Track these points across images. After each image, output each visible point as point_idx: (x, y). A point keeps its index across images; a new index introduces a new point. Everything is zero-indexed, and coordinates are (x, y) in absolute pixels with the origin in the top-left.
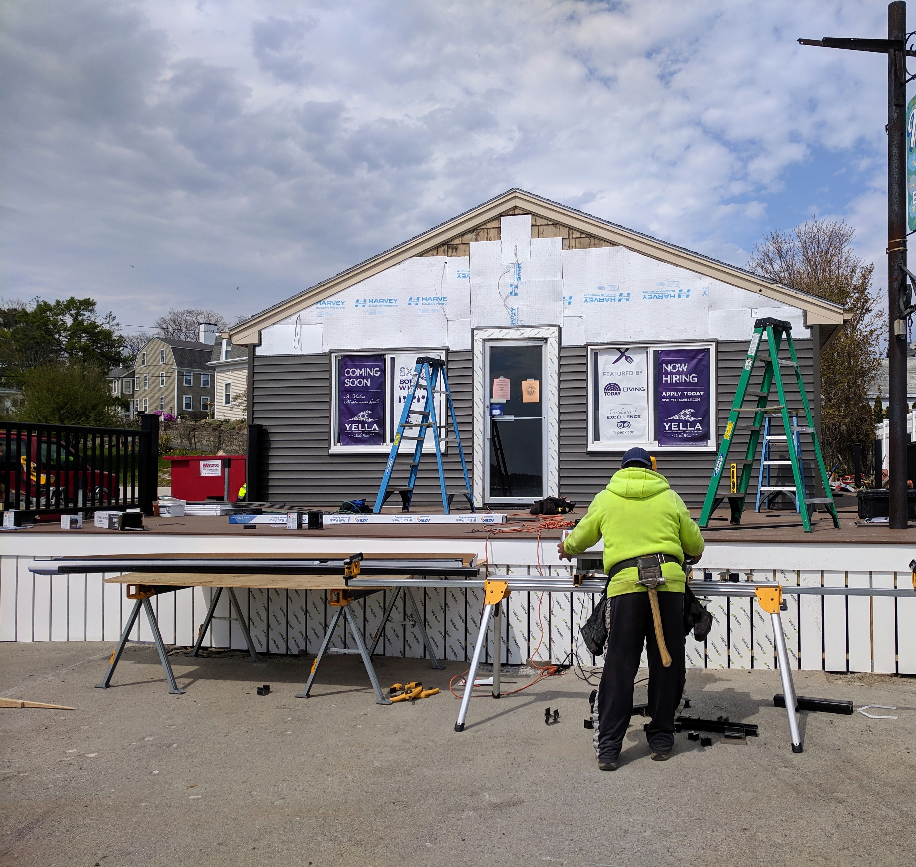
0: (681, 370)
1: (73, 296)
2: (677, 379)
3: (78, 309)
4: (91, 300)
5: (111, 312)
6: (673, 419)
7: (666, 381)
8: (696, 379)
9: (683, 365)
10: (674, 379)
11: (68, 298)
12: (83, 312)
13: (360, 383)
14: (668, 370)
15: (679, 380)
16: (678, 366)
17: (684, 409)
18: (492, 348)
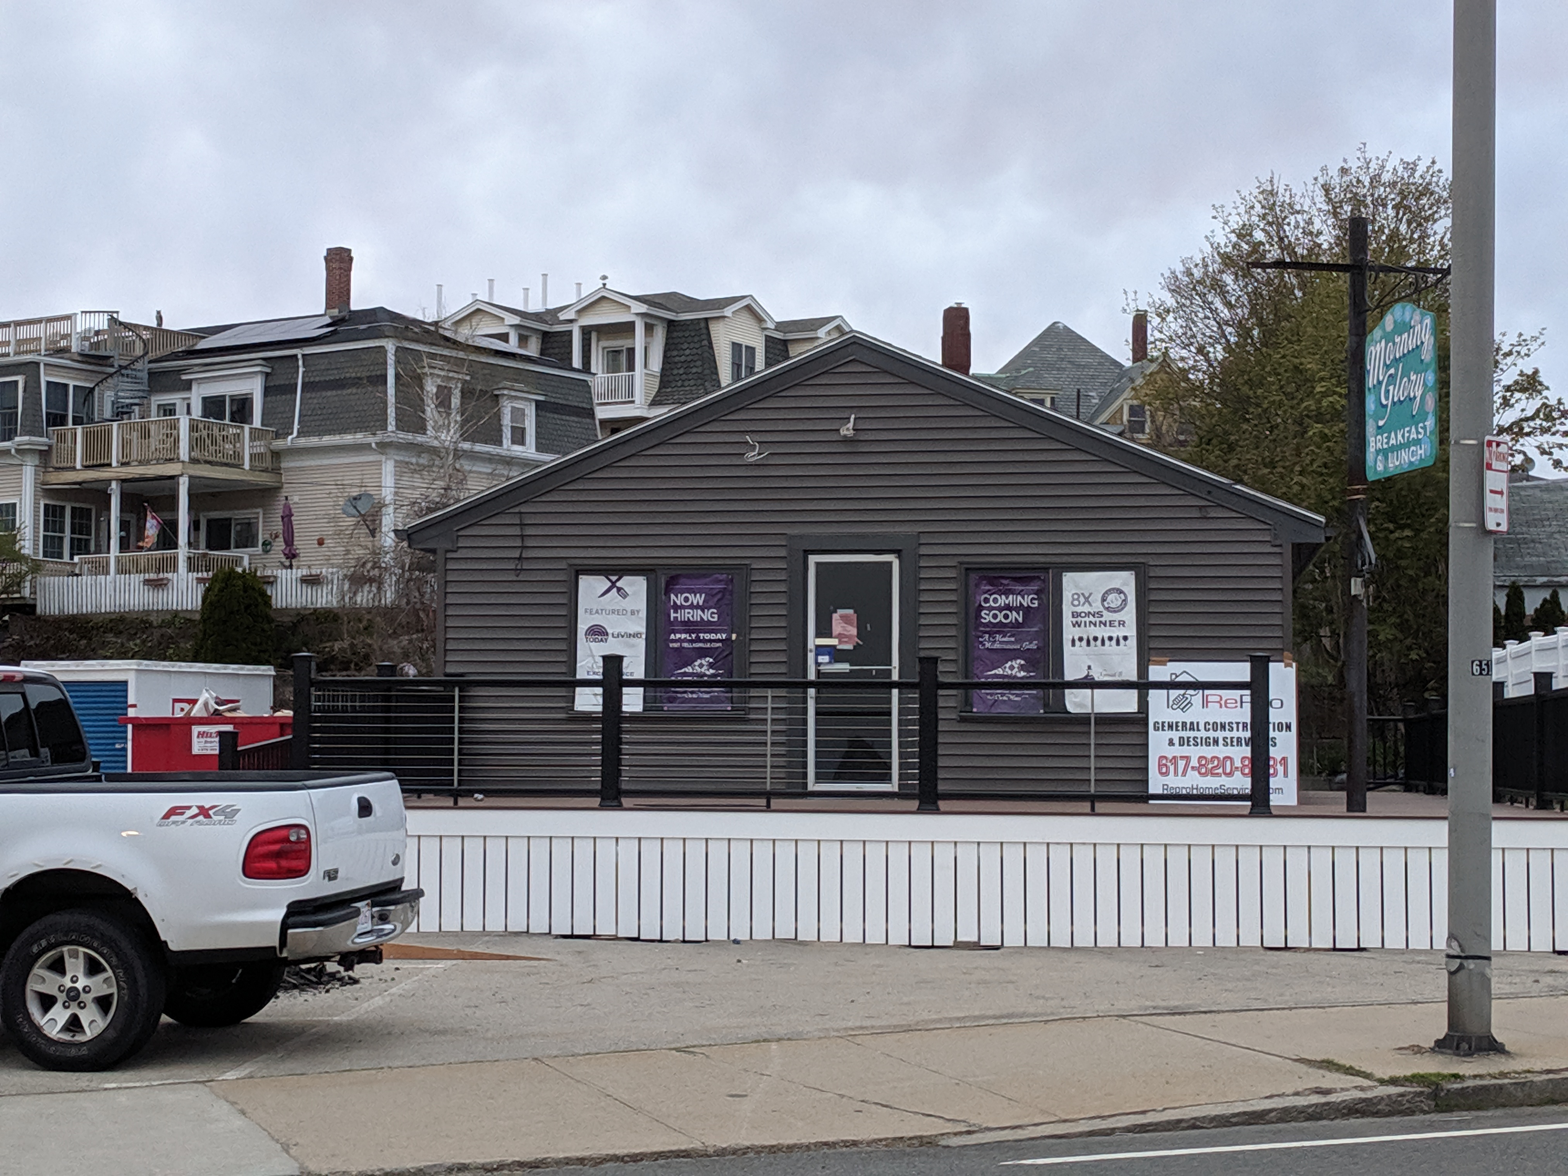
0: (695, 603)
2: (690, 616)
6: (685, 672)
7: (676, 618)
8: (716, 616)
9: (698, 595)
10: (687, 615)
13: (1006, 617)
14: (678, 603)
15: (693, 616)
16: (691, 597)
17: (700, 658)
18: (818, 564)
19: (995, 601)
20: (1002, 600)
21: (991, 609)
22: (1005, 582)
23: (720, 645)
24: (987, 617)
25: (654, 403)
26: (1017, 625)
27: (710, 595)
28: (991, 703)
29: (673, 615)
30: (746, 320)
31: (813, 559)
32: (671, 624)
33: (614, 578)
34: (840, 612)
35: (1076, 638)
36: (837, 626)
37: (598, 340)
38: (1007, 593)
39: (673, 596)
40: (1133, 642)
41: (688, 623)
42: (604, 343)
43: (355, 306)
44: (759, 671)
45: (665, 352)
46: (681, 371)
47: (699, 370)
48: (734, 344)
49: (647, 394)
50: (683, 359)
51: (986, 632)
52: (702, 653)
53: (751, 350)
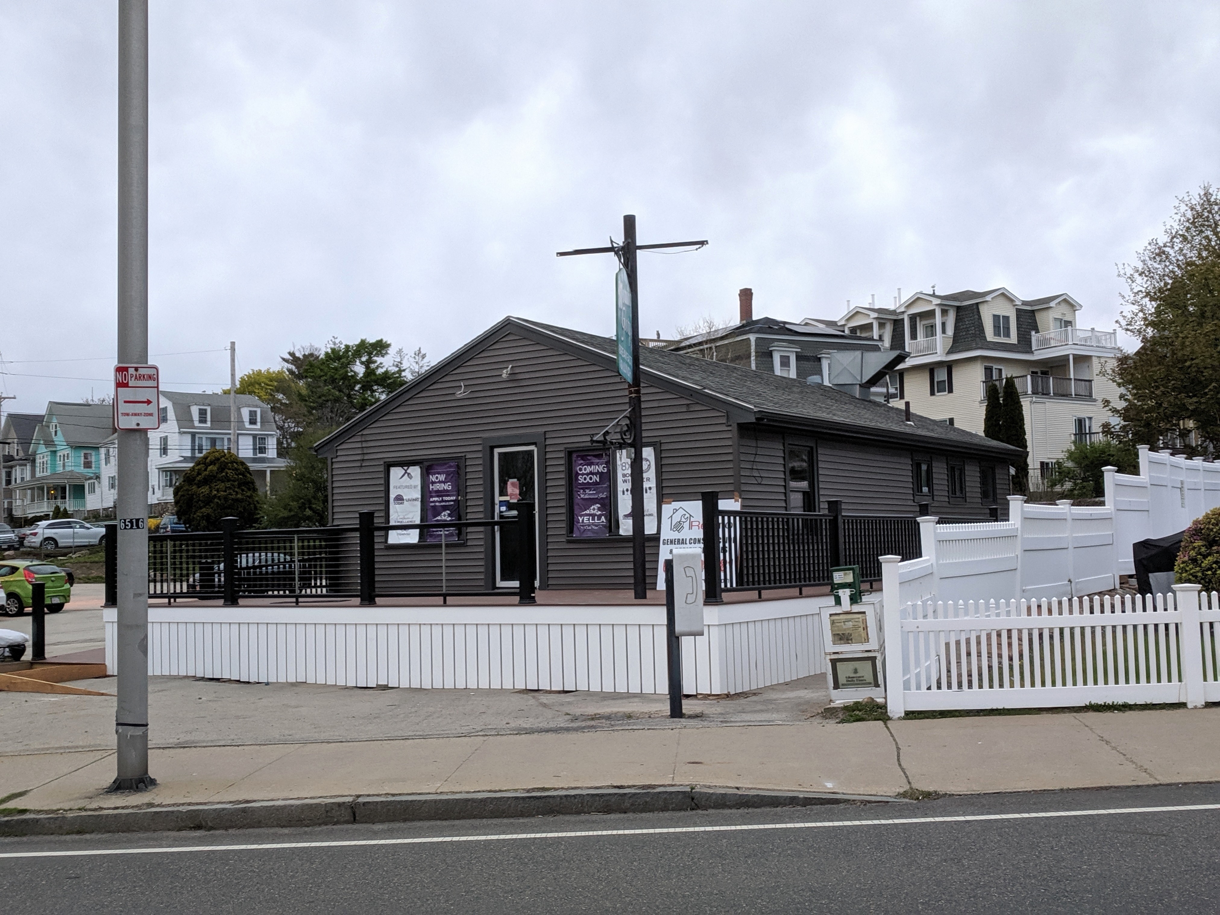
0: (441, 480)
1: (364, 338)
3: (370, 354)
4: (384, 341)
5: (420, 349)
6: (437, 520)
8: (451, 486)
9: (442, 475)
10: (437, 487)
11: (357, 342)
12: (375, 358)
13: (591, 479)
14: (434, 480)
15: (440, 488)
16: (439, 476)
17: (444, 511)
18: (500, 454)
19: (585, 469)
20: (589, 469)
21: (583, 474)
22: (589, 458)
23: (452, 503)
24: (581, 479)
25: (950, 352)
26: (596, 483)
27: (448, 474)
28: (582, 531)
29: (431, 487)
30: (1002, 301)
31: (497, 451)
32: (430, 492)
33: (406, 468)
34: (511, 480)
35: (625, 490)
36: (510, 489)
37: (920, 321)
38: (590, 464)
39: (431, 477)
40: (654, 491)
41: (438, 491)
42: (924, 322)
43: (755, 318)
44: (472, 517)
45: (956, 324)
46: (964, 333)
47: (973, 332)
48: (994, 316)
49: (944, 348)
50: (965, 326)
51: (582, 489)
52: (445, 508)
53: (1006, 318)
